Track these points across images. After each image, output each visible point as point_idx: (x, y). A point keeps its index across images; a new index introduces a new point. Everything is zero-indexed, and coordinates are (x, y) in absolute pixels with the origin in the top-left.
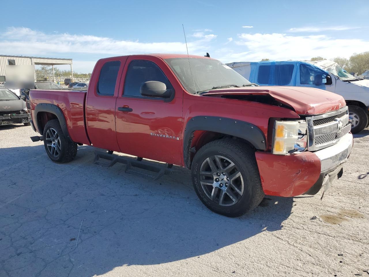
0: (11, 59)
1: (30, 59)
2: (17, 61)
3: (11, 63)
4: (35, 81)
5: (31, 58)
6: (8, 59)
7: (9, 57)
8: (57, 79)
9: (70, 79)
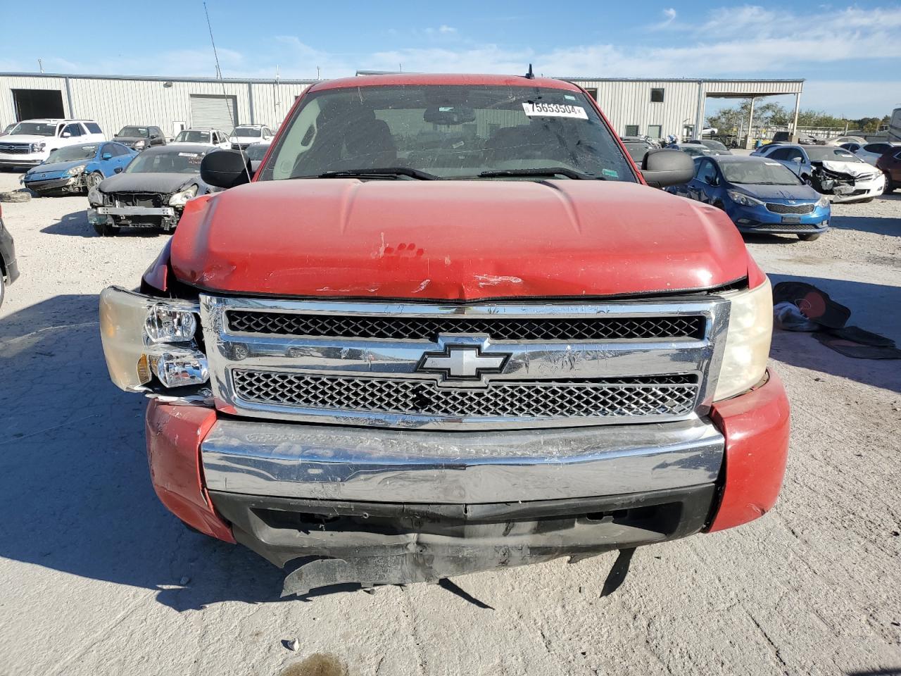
0: (658, 87)
1: (698, 85)
2: (670, 90)
3: (657, 96)
4: (699, 136)
5: (699, 82)
6: (651, 87)
7: (655, 83)
8: (757, 134)
9: (788, 133)
